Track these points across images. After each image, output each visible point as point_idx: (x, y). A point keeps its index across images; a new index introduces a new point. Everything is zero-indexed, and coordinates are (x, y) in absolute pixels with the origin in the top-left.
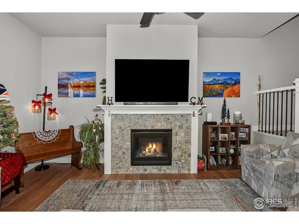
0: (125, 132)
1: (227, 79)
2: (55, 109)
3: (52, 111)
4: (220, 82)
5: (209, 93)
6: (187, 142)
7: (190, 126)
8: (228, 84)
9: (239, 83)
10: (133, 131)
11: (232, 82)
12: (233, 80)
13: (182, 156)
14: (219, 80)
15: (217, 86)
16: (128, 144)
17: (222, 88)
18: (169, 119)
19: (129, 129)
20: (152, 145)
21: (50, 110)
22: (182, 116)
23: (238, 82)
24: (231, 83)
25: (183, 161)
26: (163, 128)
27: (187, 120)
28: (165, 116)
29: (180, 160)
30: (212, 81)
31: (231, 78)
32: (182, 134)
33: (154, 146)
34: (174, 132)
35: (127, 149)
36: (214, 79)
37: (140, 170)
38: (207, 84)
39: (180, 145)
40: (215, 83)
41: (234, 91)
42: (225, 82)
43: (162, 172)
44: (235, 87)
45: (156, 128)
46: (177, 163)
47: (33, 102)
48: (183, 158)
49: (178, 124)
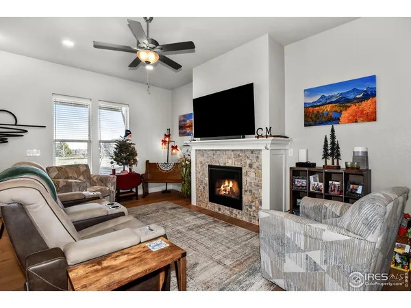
0: (204, 167)
1: (348, 93)
2: (176, 147)
3: (175, 148)
4: (334, 100)
5: (314, 119)
6: (258, 186)
7: (261, 165)
8: (349, 101)
9: (374, 95)
10: (210, 166)
11: (358, 96)
12: (359, 92)
13: (252, 202)
14: (332, 97)
15: (328, 107)
16: (207, 180)
17: (337, 109)
18: (239, 156)
19: (207, 164)
20: (229, 183)
21: (173, 147)
22: (252, 151)
23: (371, 94)
24: (355, 98)
25: (254, 208)
26: (233, 166)
27: (258, 157)
28: (235, 152)
29: (251, 207)
30: (319, 101)
31: (354, 90)
32: (252, 174)
33: (231, 185)
34: (244, 171)
35: (206, 184)
36: (323, 97)
37: (215, 207)
38: (312, 107)
39: (250, 188)
40: (324, 102)
41: (362, 111)
42: (342, 98)
43: (234, 216)
44: (364, 104)
45: (227, 165)
46: (247, 209)
47: (162, 141)
48: (253, 204)
49: (248, 162)
